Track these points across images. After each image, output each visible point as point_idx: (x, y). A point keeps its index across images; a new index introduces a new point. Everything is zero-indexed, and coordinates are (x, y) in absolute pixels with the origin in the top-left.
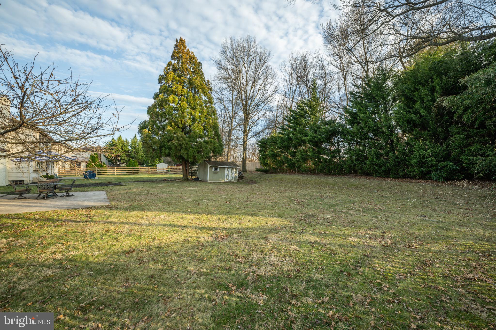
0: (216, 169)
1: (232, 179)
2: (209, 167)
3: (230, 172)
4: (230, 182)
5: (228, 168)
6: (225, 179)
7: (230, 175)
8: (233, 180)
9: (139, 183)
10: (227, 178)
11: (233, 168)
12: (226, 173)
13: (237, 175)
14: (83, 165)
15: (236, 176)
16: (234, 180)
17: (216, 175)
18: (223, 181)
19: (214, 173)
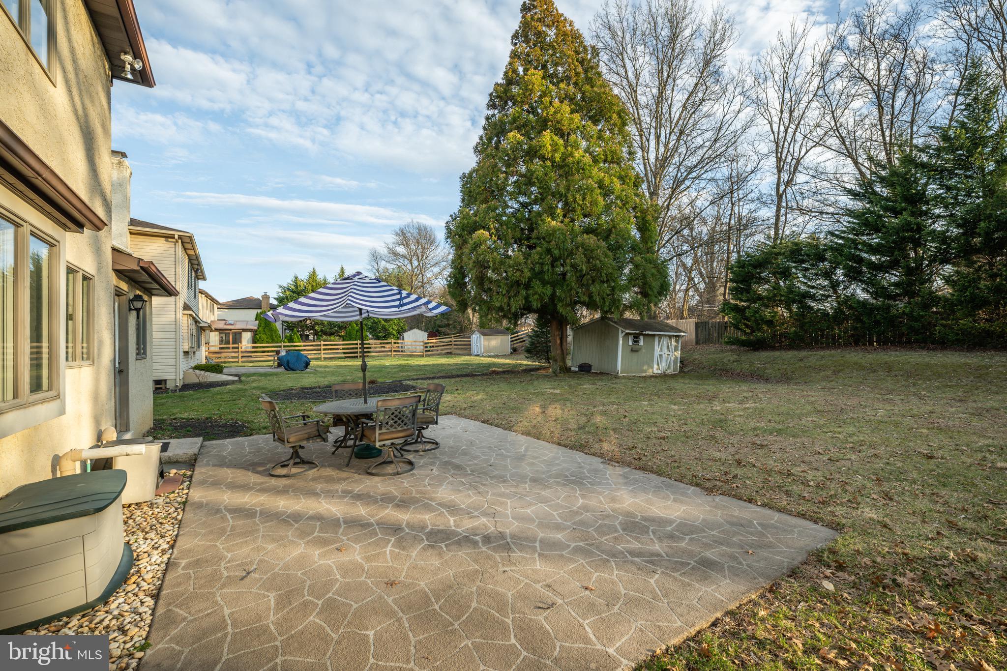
0: (636, 341)
1: (669, 368)
2: (621, 336)
3: (665, 348)
4: (664, 376)
5: (660, 336)
6: (656, 366)
7: (664, 356)
8: (670, 371)
9: (465, 379)
10: (658, 364)
11: (670, 337)
12: (657, 349)
13: (678, 354)
14: (247, 337)
15: (676, 358)
16: (672, 368)
17: (635, 355)
18: (650, 372)
19: (632, 351)
